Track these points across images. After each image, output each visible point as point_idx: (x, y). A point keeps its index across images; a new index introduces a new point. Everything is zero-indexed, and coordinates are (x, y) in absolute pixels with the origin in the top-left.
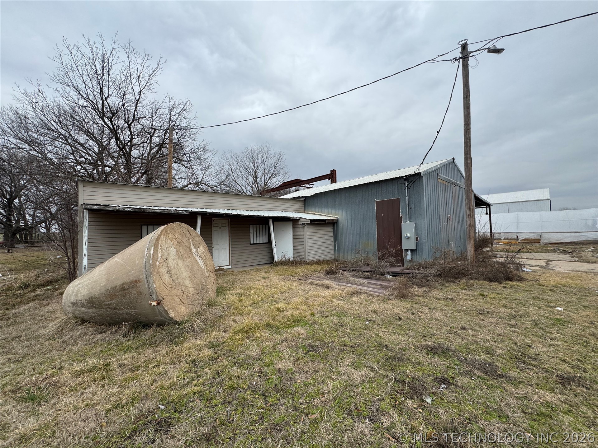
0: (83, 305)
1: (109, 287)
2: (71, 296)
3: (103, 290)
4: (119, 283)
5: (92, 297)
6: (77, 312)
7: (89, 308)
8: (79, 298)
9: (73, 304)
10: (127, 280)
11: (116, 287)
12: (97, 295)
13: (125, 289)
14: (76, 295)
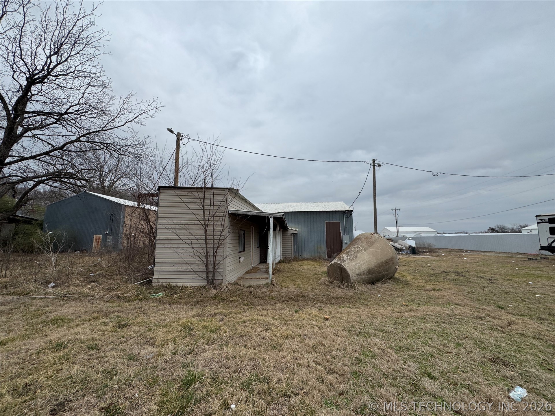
0: (364, 274)
1: (379, 262)
2: (355, 271)
3: (376, 264)
4: (384, 260)
5: (370, 269)
6: (359, 279)
7: (367, 275)
8: (361, 270)
9: (358, 275)
10: (387, 258)
11: (383, 262)
12: (373, 267)
13: (387, 262)
14: (359, 269)
